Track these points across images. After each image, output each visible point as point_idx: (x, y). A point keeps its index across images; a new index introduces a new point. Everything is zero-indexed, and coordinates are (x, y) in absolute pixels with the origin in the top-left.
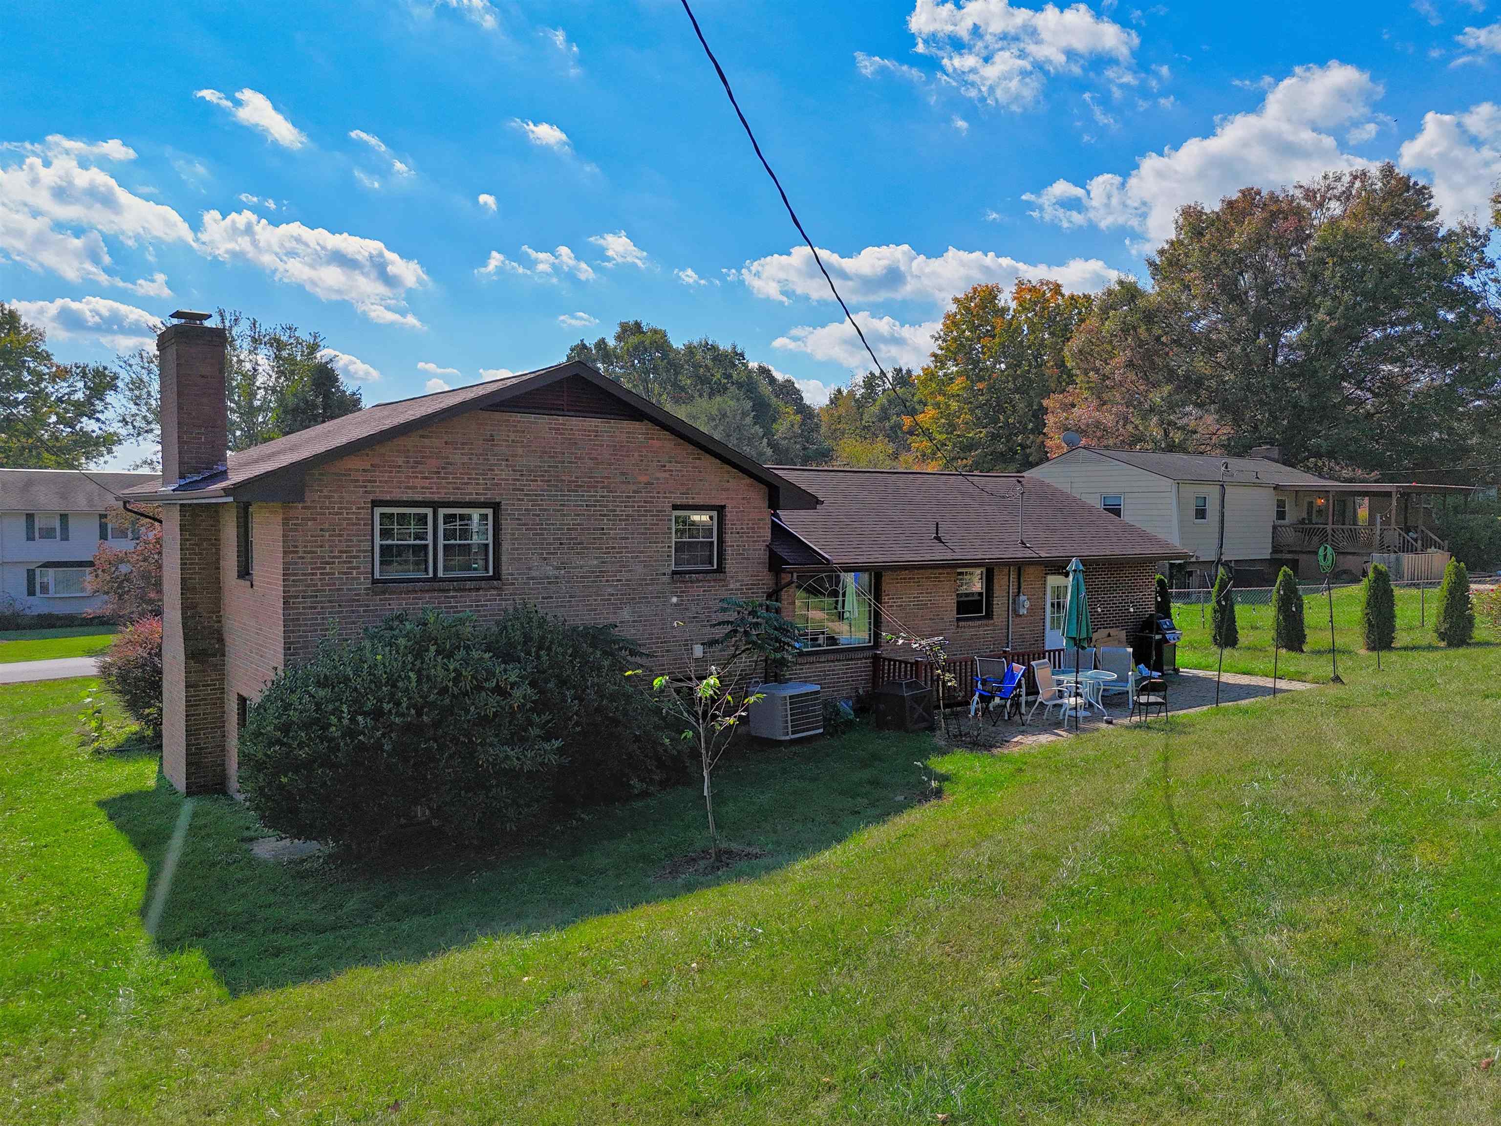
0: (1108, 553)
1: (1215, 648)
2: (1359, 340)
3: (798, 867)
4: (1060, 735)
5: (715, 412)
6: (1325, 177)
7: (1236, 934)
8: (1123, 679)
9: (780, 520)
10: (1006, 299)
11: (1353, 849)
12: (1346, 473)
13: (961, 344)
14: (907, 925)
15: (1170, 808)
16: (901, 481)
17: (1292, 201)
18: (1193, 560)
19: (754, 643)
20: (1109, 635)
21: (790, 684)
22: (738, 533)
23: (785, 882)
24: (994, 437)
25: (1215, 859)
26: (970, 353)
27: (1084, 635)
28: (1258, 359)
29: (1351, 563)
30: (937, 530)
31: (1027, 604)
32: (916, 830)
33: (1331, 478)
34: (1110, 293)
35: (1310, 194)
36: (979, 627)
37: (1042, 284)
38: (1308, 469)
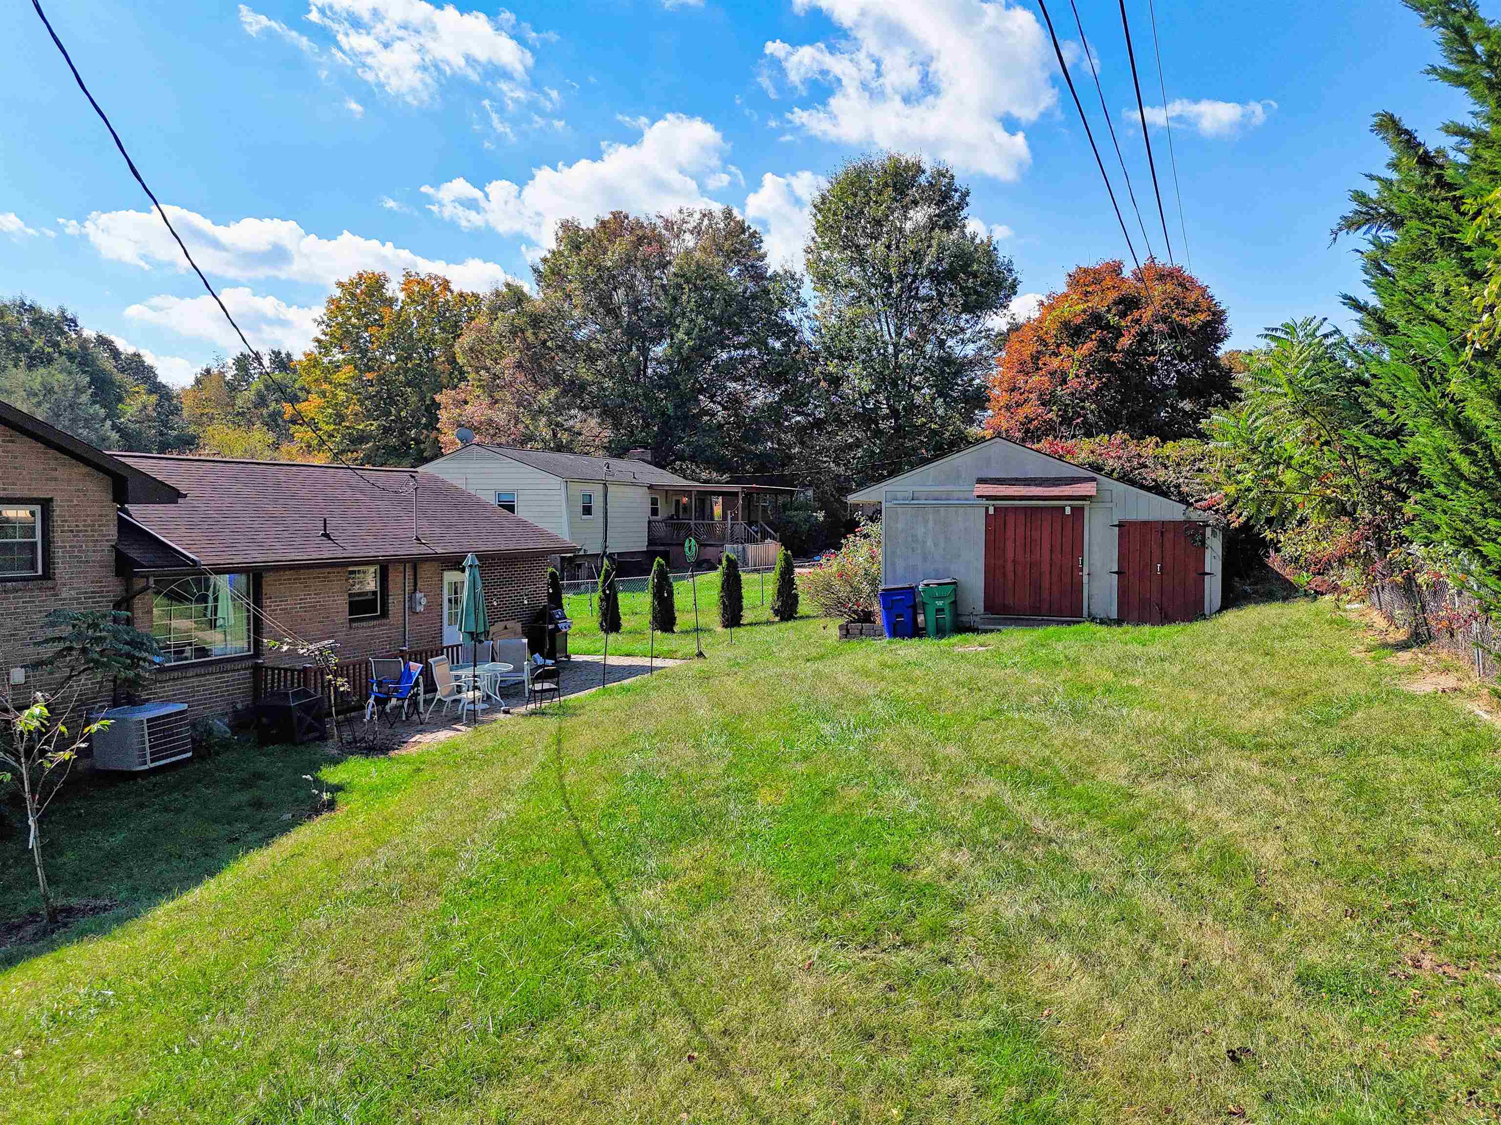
0: (502, 548)
1: (602, 634)
2: (710, 359)
3: (159, 911)
4: (458, 730)
5: (37, 386)
6: (681, 211)
7: (618, 895)
8: (519, 670)
9: (130, 516)
10: (394, 289)
11: (714, 801)
12: (704, 475)
13: (348, 331)
14: (294, 951)
15: (563, 786)
16: (282, 475)
17: (654, 230)
18: (582, 553)
19: (96, 662)
20: (506, 628)
21: (147, 705)
22: (72, 531)
23: (143, 931)
24: (386, 430)
25: (601, 828)
26: (357, 341)
27: (481, 629)
28: (631, 371)
29: (710, 553)
30: (325, 527)
31: (424, 601)
32: (306, 848)
33: (693, 479)
34: (497, 294)
35: (669, 225)
36: (374, 627)
37: (430, 278)
38: (675, 471)
